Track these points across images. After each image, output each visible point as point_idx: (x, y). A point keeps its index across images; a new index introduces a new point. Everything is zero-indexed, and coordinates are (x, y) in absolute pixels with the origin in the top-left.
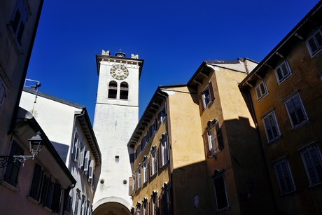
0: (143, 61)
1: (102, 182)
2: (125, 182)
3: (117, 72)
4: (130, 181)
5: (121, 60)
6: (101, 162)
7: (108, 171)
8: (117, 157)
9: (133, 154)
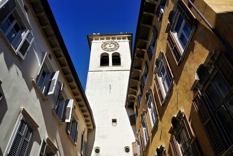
0: (132, 34)
1: (97, 151)
2: (127, 150)
3: (108, 46)
4: (133, 147)
5: (111, 37)
6: (94, 127)
7: (104, 137)
8: (114, 121)
9: (134, 115)
